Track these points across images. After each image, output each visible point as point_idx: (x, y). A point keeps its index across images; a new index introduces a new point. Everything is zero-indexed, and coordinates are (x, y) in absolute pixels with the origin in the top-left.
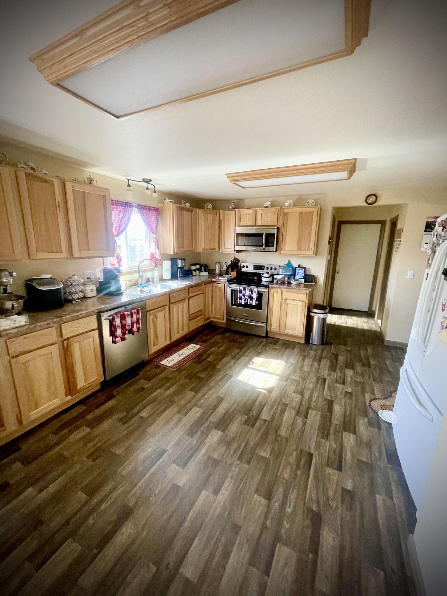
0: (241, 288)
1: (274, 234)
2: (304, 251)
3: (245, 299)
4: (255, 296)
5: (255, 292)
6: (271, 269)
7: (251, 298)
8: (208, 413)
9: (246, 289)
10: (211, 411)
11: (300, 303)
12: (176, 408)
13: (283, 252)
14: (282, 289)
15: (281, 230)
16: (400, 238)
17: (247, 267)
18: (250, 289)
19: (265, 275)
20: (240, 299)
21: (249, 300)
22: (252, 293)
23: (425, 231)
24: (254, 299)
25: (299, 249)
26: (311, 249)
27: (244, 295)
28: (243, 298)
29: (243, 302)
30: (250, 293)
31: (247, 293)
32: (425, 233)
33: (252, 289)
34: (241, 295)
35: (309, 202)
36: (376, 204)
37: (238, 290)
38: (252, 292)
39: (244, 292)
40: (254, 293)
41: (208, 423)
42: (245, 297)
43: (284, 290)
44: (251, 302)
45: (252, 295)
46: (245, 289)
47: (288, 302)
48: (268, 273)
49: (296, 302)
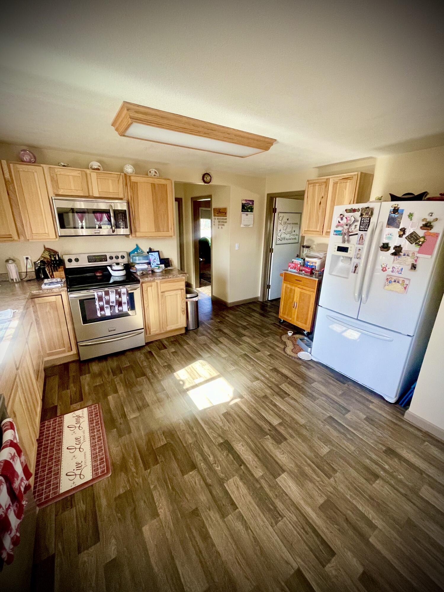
0: (100, 294)
1: (125, 211)
2: (163, 232)
3: (111, 307)
4: (125, 299)
5: (124, 294)
6: (117, 258)
7: (120, 304)
8: (243, 472)
9: (110, 293)
10: (242, 467)
11: (179, 292)
12: (212, 513)
13: (138, 234)
14: (156, 281)
15: (132, 204)
16: (226, 216)
17: (77, 260)
18: (116, 291)
19: (116, 267)
20: (102, 309)
21: (116, 308)
22: (120, 296)
23: (242, 211)
24: (124, 303)
25: (158, 229)
26: (170, 229)
27: (108, 302)
28: (107, 307)
29: (108, 312)
30: (118, 296)
31: (113, 297)
32: (242, 213)
33: (119, 290)
34: (101, 303)
35: (152, 171)
36: (210, 183)
37: (96, 297)
38: (119, 294)
39: (107, 297)
40: (122, 295)
41: (263, 482)
42: (111, 304)
43: (159, 281)
44: (120, 308)
45: (120, 299)
46: (107, 293)
47: (166, 294)
48: (118, 264)
49: (175, 292)
